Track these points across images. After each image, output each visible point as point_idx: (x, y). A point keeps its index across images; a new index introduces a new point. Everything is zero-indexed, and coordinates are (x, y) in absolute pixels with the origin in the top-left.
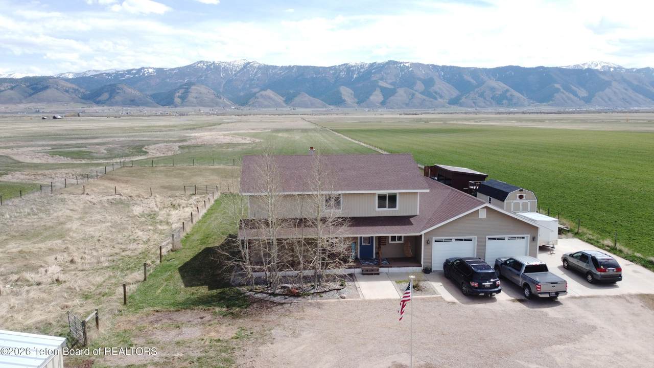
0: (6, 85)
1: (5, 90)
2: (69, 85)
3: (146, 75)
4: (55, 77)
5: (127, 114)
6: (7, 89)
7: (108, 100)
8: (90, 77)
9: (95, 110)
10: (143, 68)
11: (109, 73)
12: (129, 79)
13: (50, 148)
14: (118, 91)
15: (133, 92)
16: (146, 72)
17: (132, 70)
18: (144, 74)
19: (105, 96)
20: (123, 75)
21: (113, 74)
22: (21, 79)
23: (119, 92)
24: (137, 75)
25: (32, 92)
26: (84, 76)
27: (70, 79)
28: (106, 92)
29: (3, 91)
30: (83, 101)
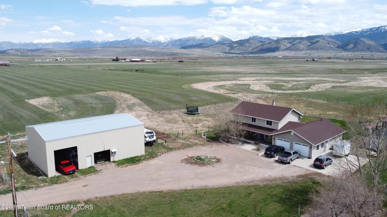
0: (298, 40)
1: (297, 44)
2: (331, 40)
3: (383, 31)
4: (324, 35)
5: (362, 57)
6: (297, 43)
7: (352, 48)
8: (344, 34)
9: (343, 55)
10: (381, 27)
11: (357, 31)
12: (370, 34)
13: (273, 82)
14: (360, 42)
15: (370, 43)
16: (382, 29)
17: (373, 28)
18: (381, 31)
19: (352, 46)
20: (366, 32)
21: (359, 31)
22: (305, 37)
23: (360, 44)
24: (376, 32)
25: (310, 44)
26: (341, 34)
27: (333, 36)
28: (352, 43)
29: (296, 44)
30: (337, 49)
